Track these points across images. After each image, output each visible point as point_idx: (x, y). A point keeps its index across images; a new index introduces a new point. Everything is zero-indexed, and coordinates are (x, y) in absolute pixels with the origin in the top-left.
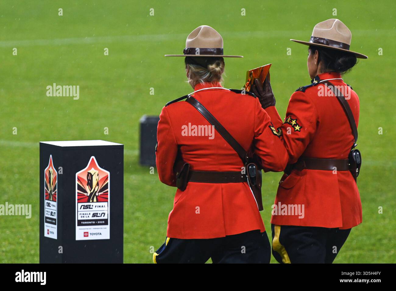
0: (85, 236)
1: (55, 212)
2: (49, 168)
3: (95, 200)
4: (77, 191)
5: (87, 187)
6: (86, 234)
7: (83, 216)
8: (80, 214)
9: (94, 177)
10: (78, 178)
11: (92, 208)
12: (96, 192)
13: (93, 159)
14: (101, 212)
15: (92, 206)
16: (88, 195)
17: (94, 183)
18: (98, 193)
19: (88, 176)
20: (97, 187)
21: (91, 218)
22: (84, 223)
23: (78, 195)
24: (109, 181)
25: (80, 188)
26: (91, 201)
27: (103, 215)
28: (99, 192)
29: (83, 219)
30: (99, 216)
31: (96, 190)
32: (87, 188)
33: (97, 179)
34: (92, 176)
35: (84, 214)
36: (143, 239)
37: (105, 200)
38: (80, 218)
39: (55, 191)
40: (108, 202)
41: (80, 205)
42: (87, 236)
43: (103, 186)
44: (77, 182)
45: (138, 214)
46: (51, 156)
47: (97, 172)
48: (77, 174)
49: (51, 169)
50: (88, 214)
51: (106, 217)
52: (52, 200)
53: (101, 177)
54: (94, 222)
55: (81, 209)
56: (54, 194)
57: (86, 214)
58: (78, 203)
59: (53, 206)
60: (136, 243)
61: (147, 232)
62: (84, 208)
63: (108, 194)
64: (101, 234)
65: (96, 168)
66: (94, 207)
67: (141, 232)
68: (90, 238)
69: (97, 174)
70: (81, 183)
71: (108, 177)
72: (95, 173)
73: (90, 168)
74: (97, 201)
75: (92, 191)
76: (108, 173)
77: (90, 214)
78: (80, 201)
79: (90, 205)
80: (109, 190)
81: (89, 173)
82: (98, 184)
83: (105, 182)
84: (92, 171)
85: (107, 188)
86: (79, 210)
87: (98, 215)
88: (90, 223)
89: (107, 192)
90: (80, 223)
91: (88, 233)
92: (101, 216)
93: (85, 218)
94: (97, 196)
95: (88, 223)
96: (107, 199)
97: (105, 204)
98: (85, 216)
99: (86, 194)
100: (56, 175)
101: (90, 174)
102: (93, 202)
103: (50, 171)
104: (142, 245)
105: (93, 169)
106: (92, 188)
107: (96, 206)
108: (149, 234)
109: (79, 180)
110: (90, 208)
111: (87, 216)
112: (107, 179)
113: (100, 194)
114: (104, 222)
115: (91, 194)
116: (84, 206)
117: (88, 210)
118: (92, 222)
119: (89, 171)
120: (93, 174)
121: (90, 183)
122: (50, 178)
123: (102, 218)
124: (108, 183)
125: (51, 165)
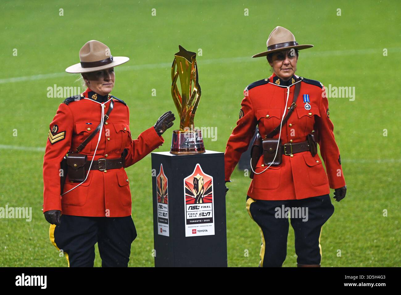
0: (193, 233)
1: (167, 213)
2: (160, 175)
3: (201, 202)
4: (185, 194)
5: (194, 190)
6: (194, 231)
7: (191, 215)
8: (189, 214)
11: (199, 209)
12: (202, 194)
13: (198, 166)
14: (206, 212)
15: (199, 207)
16: (195, 197)
17: (200, 187)
18: (203, 195)
19: (194, 180)
20: (202, 190)
21: (198, 217)
22: (192, 221)
23: (186, 198)
24: (212, 185)
25: (188, 191)
26: (198, 203)
27: (208, 214)
28: (205, 194)
29: (191, 218)
30: (205, 216)
31: (201, 193)
32: (194, 192)
33: (202, 184)
34: (198, 181)
35: (192, 214)
36: (243, 233)
37: (210, 201)
38: (188, 218)
39: (166, 195)
40: (212, 203)
41: (188, 206)
42: (196, 233)
43: (208, 189)
44: (185, 186)
45: (238, 212)
46: (161, 164)
47: (202, 177)
48: (185, 180)
49: (162, 176)
50: (196, 214)
51: (211, 216)
52: (163, 202)
53: (206, 181)
54: (201, 221)
55: (189, 209)
56: (165, 197)
57: (193, 214)
58: (186, 205)
59: (165, 208)
60: (238, 237)
61: (247, 227)
62: (191, 209)
63: (212, 196)
64: (207, 231)
65: (201, 174)
66: (200, 208)
67: (241, 228)
68: (198, 234)
69: (202, 179)
70: (189, 187)
72: (200, 178)
73: (196, 174)
74: (203, 203)
75: (198, 194)
76: (212, 178)
77: (197, 214)
78: (188, 202)
79: (197, 206)
80: (212, 192)
81: (195, 178)
82: (203, 188)
83: (209, 186)
84: (198, 176)
86: (188, 211)
87: (204, 214)
88: (197, 221)
89: (211, 194)
90: (189, 222)
91: (195, 230)
92: (207, 215)
93: (193, 218)
94: (202, 198)
95: (196, 221)
96: (212, 200)
97: (210, 205)
98: (193, 215)
99: (193, 197)
100: (167, 181)
101: (196, 179)
102: (199, 203)
103: (161, 178)
104: (243, 239)
105: (198, 175)
106: (198, 191)
107: (202, 207)
108: (248, 229)
109: (186, 184)
110: (197, 209)
111: (195, 215)
112: (211, 183)
113: (205, 196)
114: (209, 220)
115: (198, 196)
116: (192, 207)
117: (195, 210)
118: (199, 221)
119: (195, 177)
120: (198, 179)
121: (196, 187)
122: (161, 184)
123: (208, 217)
124: (211, 187)
125: (162, 172)
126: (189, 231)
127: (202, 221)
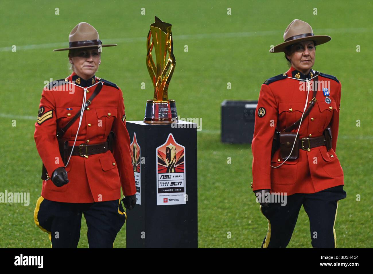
0: (164, 202)
1: (139, 181)
2: (134, 143)
3: (173, 171)
4: (157, 163)
6: (165, 200)
7: (163, 184)
8: (160, 183)
9: (172, 151)
10: (158, 152)
11: (170, 178)
12: (174, 164)
13: (171, 135)
15: (171, 176)
16: (167, 166)
17: (172, 156)
18: (176, 165)
19: (167, 150)
20: (175, 160)
21: (169, 186)
22: (164, 190)
23: (158, 167)
24: (184, 155)
25: (160, 161)
26: (169, 172)
27: (180, 183)
28: (177, 164)
29: (162, 187)
30: (177, 185)
31: (174, 163)
32: (166, 161)
33: (174, 153)
34: (170, 150)
35: (163, 183)
37: (181, 171)
38: (160, 187)
39: (139, 163)
40: (184, 172)
41: (160, 175)
42: (167, 202)
43: (180, 159)
44: (157, 156)
46: (135, 133)
47: (174, 147)
48: (157, 149)
49: (135, 145)
50: (167, 183)
51: (182, 186)
52: (136, 171)
53: (178, 151)
54: (172, 190)
55: (161, 178)
56: (138, 166)
57: (165, 183)
58: (158, 173)
59: (137, 176)
61: (225, 199)
62: (163, 178)
63: (184, 166)
64: (178, 200)
65: (174, 144)
66: (172, 177)
67: (219, 199)
68: (169, 203)
69: (174, 148)
70: (161, 156)
71: (184, 151)
72: (173, 148)
73: (168, 144)
74: (175, 172)
75: (170, 163)
76: (184, 148)
77: (168, 183)
78: (160, 171)
79: (169, 176)
80: (185, 162)
81: (167, 148)
82: (175, 157)
83: (181, 155)
84: (170, 146)
85: (183, 161)
86: (159, 179)
87: (176, 184)
88: (169, 190)
89: (183, 164)
90: (161, 191)
91: (167, 199)
92: (178, 185)
93: (165, 187)
94: (174, 168)
95: (167, 190)
97: (182, 174)
98: (164, 184)
99: (165, 166)
100: (139, 151)
101: (169, 148)
102: (171, 172)
103: (134, 146)
104: (220, 210)
105: (171, 144)
106: (170, 160)
107: (173, 176)
109: (159, 154)
110: (168, 178)
111: (166, 184)
112: (183, 153)
113: (177, 165)
114: (180, 190)
115: (170, 165)
116: (164, 176)
117: (167, 179)
118: (170, 190)
119: (168, 146)
120: (171, 149)
121: (168, 157)
122: (134, 153)
123: (179, 186)
124: (184, 156)
125: (135, 141)
126: (160, 200)
127: (174, 190)
